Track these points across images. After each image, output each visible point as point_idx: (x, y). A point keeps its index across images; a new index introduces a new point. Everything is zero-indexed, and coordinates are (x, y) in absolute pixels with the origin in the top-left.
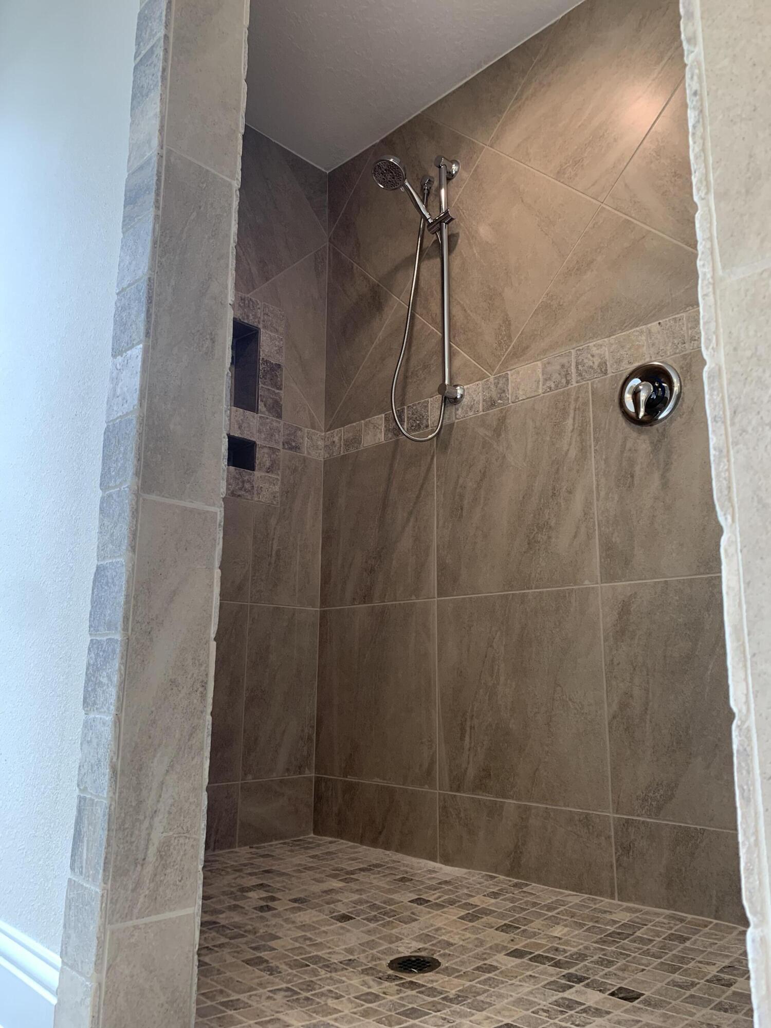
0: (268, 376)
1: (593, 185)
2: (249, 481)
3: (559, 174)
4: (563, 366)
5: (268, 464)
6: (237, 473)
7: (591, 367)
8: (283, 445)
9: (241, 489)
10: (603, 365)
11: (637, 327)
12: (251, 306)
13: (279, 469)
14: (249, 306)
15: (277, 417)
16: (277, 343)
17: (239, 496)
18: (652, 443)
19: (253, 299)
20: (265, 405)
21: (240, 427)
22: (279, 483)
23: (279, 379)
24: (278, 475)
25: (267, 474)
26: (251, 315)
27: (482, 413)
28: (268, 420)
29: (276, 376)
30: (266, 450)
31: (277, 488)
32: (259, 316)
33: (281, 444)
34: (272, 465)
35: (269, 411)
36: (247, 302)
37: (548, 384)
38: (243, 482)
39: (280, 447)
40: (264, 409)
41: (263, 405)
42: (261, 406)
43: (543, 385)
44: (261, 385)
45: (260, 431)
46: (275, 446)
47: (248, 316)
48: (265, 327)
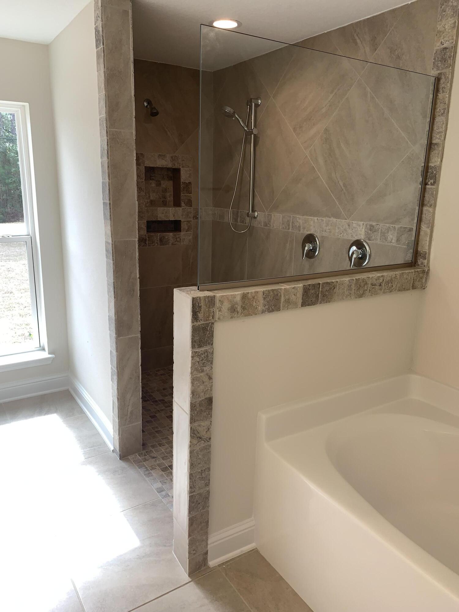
0: (185, 189)
1: (305, 142)
2: (179, 238)
3: (295, 129)
4: (288, 221)
5: (187, 228)
6: (174, 236)
7: (296, 226)
8: (193, 218)
9: (175, 242)
10: (299, 227)
11: (311, 216)
12: (176, 160)
13: (191, 229)
14: (175, 160)
15: (190, 207)
16: (189, 173)
17: (175, 244)
18: (309, 265)
19: (177, 155)
20: (184, 203)
21: (174, 216)
22: (192, 235)
23: (190, 189)
24: (191, 232)
25: (186, 233)
26: (176, 163)
27: (263, 227)
28: (186, 209)
29: (189, 188)
30: (185, 223)
31: (191, 237)
32: (180, 162)
33: (192, 218)
34: (188, 228)
35: (186, 205)
36: (174, 158)
37: (283, 226)
38: (176, 238)
39: (192, 219)
40: (184, 205)
41: (183, 203)
42: (183, 204)
43: (282, 225)
44: (182, 194)
45: (182, 215)
46: (189, 220)
47: (175, 165)
48: (183, 167)
